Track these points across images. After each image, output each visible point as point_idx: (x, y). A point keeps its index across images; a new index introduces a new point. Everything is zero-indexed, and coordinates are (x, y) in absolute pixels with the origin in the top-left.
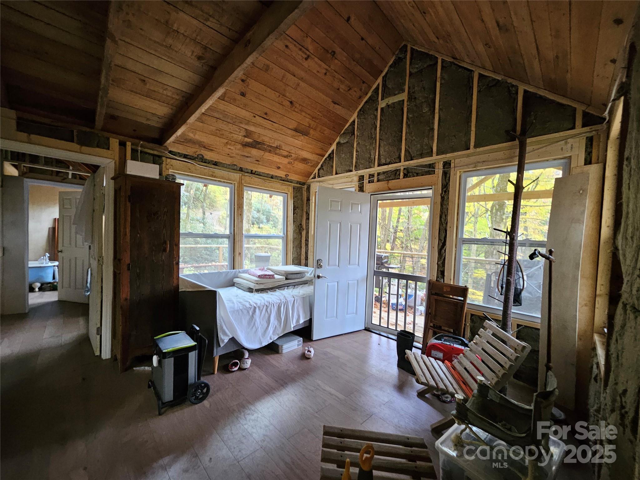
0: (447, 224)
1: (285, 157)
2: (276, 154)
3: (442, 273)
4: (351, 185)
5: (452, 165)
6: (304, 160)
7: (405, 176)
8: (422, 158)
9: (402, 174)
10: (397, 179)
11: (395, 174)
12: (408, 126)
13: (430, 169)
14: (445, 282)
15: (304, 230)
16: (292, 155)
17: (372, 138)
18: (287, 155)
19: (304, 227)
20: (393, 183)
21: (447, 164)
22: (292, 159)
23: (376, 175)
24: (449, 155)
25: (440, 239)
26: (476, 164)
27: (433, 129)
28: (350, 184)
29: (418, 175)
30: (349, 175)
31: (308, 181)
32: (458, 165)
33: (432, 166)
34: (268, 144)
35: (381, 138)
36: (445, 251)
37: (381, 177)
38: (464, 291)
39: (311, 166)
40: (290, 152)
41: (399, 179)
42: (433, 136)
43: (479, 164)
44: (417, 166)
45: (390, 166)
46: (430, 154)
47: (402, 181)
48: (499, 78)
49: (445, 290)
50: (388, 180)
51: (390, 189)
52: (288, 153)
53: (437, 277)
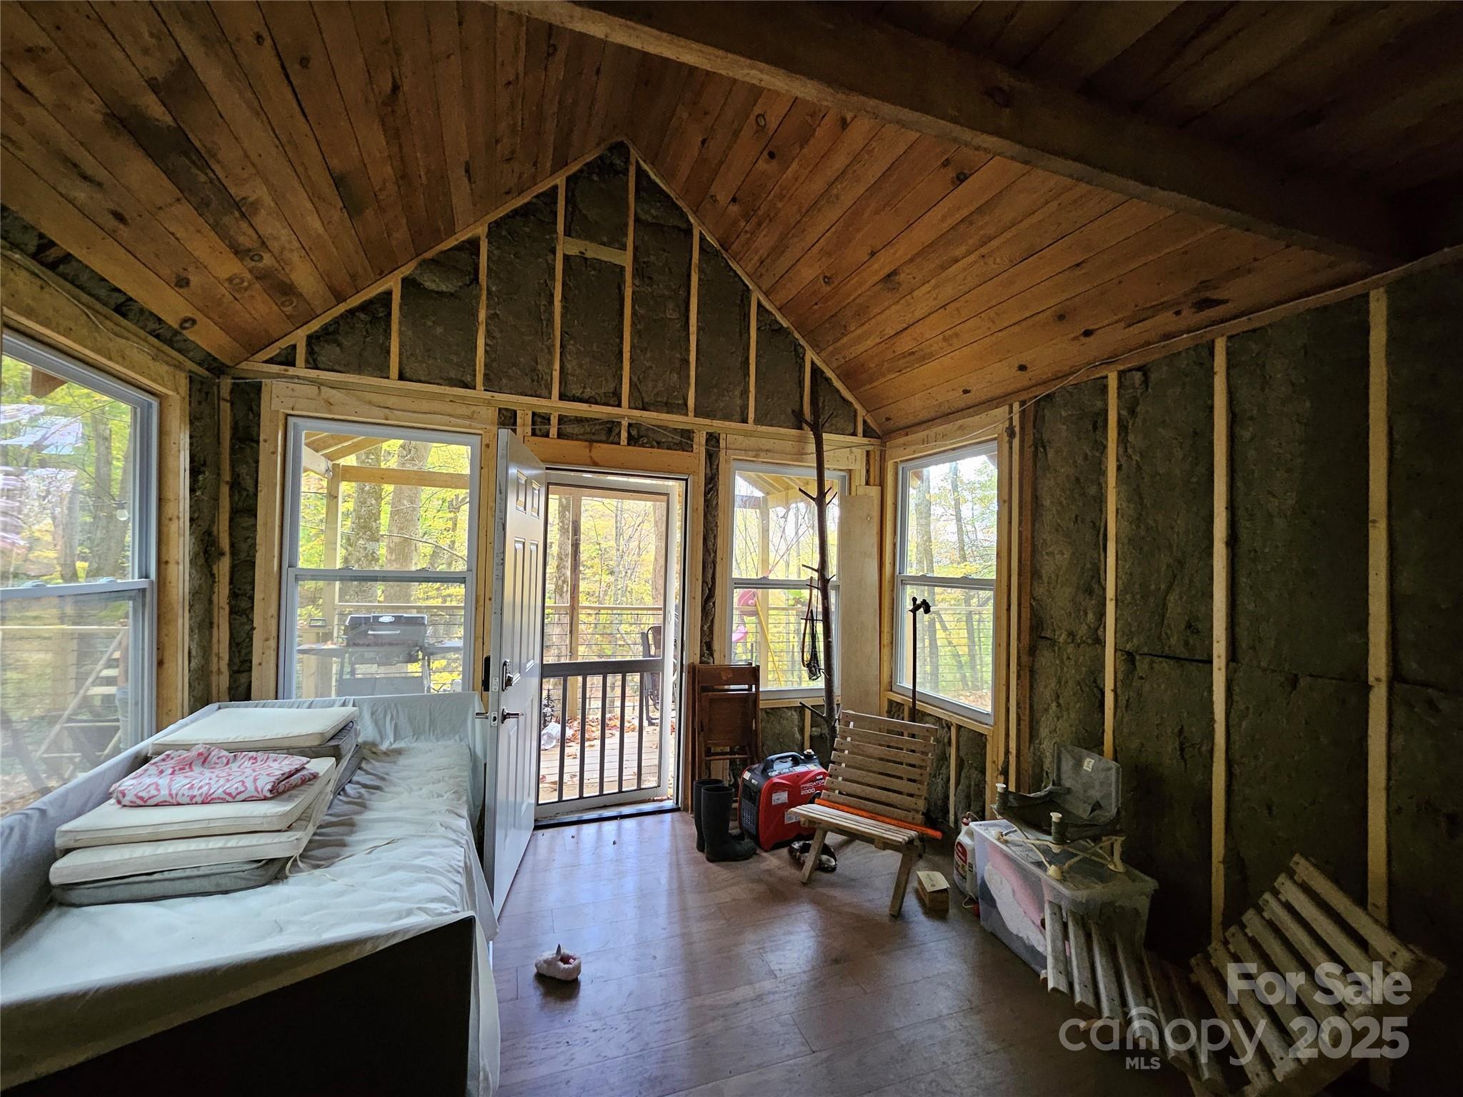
0: (715, 552)
1: (236, 253)
2: (215, 227)
3: (708, 646)
4: (470, 427)
5: (722, 444)
6: (284, 290)
7: (632, 440)
8: (668, 413)
9: (624, 435)
10: (612, 443)
11: (609, 430)
12: (636, 333)
13: (684, 440)
14: (716, 663)
15: (222, 554)
16: (266, 256)
17: (541, 319)
18: (250, 250)
19: (225, 543)
20: (602, 450)
21: (713, 439)
22: (250, 271)
23: (554, 421)
24: (716, 423)
25: (704, 582)
26: (758, 451)
27: (687, 362)
28: (467, 422)
29: (659, 445)
30: (463, 398)
31: (244, 365)
32: (733, 446)
33: (687, 435)
34: (221, 175)
35: (567, 330)
36: (714, 603)
37: (568, 429)
38: (752, 674)
39: (288, 317)
40: (263, 243)
41: (619, 444)
42: (688, 377)
43: (763, 454)
44: (658, 427)
45: (595, 408)
46: (683, 409)
47: (623, 450)
48: (785, 324)
49: (724, 678)
50: (591, 441)
51: (595, 464)
52: (257, 245)
53: (702, 655)
